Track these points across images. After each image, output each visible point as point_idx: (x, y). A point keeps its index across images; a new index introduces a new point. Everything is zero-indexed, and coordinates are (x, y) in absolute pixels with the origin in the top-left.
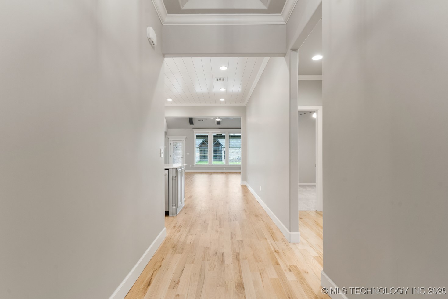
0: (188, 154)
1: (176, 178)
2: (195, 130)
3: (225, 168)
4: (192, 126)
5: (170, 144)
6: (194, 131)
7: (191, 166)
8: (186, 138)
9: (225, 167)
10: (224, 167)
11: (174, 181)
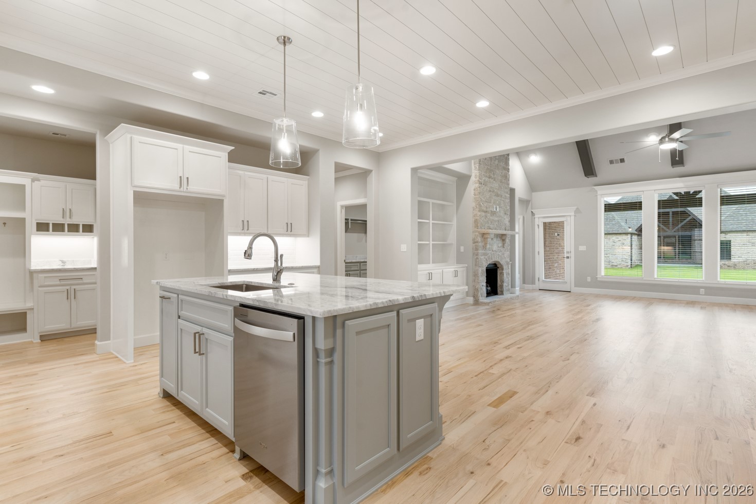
0: (582, 248)
1: (337, 357)
2: (600, 190)
3: (702, 291)
4: (592, 179)
5: (536, 227)
6: (599, 192)
7: (589, 279)
8: (577, 211)
9: (702, 287)
10: (699, 288)
11: (323, 370)
